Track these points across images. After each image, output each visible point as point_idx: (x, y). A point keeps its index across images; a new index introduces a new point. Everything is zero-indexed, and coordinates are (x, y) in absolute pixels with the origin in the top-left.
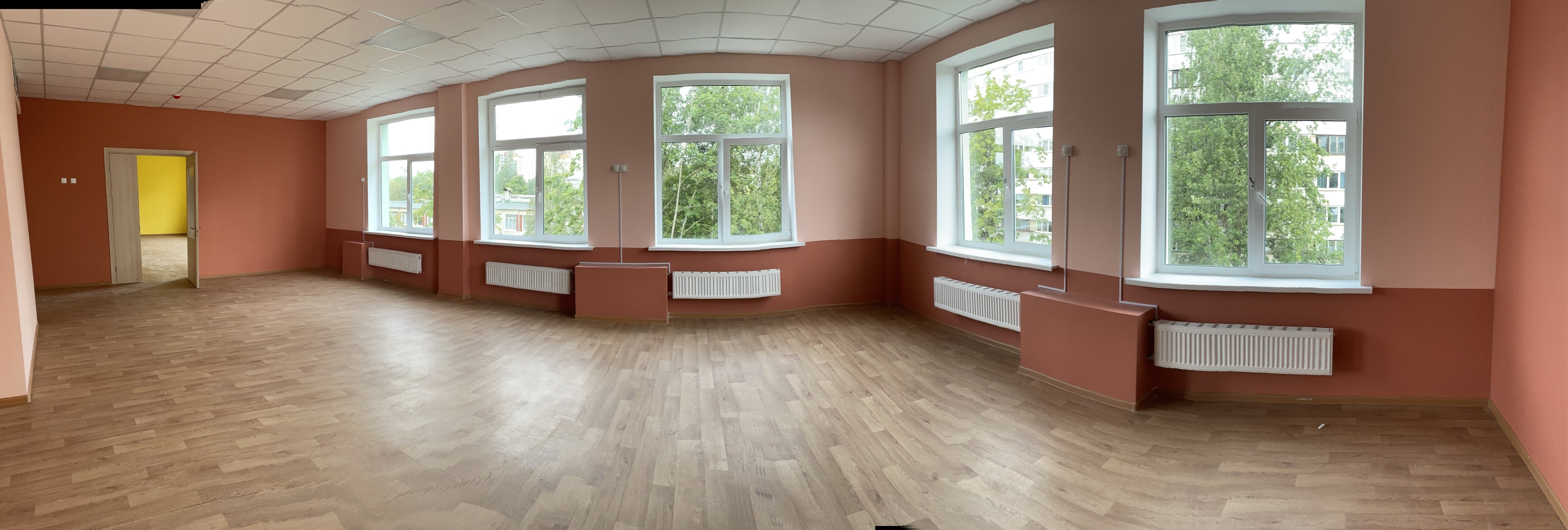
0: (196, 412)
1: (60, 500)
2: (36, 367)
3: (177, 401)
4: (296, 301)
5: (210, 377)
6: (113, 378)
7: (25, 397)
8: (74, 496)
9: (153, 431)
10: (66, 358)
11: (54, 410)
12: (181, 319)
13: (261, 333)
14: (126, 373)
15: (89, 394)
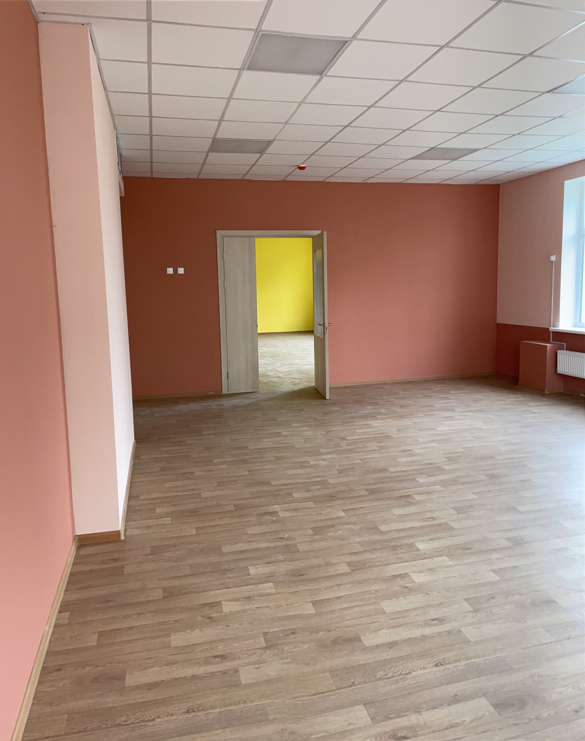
0: (327, 564)
1: (156, 668)
2: (131, 496)
3: (301, 547)
4: (451, 418)
5: (345, 517)
6: (223, 512)
7: (118, 532)
8: (173, 663)
9: (271, 584)
10: (167, 485)
11: (151, 550)
12: (307, 440)
13: (410, 459)
14: (238, 508)
15: (194, 532)
